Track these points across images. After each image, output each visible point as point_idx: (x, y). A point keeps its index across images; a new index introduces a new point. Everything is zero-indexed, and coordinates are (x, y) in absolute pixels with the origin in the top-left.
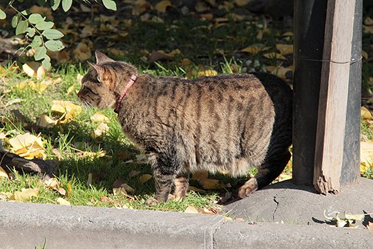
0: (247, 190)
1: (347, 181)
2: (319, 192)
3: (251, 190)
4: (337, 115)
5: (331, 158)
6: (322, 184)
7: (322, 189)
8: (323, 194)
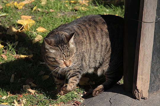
0: (97, 92)
1: (154, 90)
2: (135, 98)
3: (99, 92)
4: (146, 53)
5: (142, 79)
6: (137, 94)
7: (137, 96)
8: (138, 99)
